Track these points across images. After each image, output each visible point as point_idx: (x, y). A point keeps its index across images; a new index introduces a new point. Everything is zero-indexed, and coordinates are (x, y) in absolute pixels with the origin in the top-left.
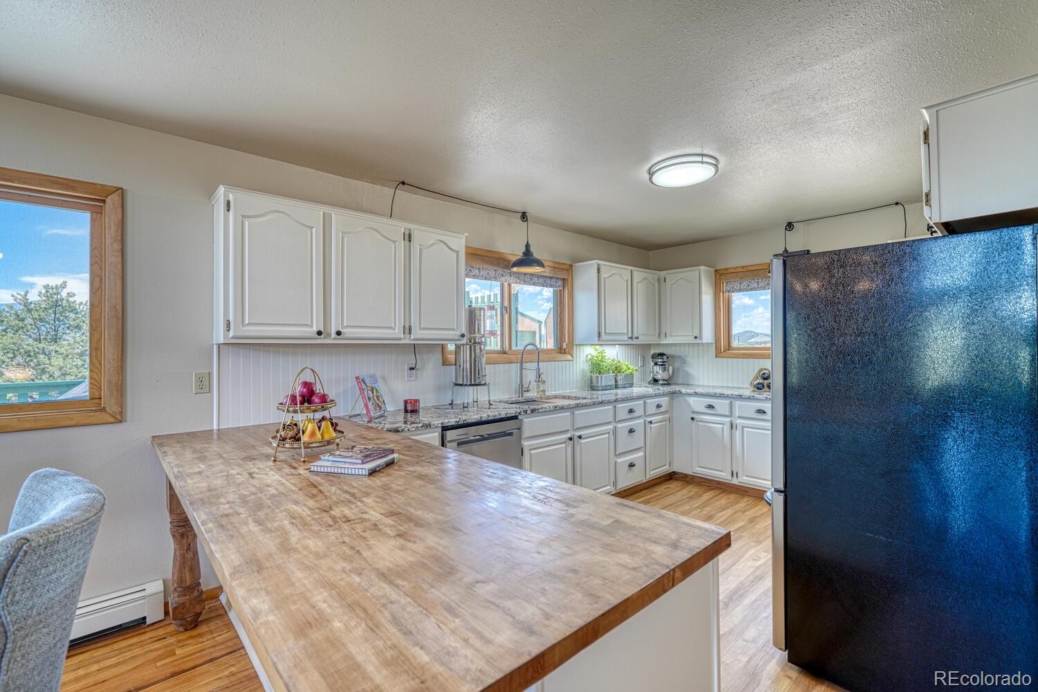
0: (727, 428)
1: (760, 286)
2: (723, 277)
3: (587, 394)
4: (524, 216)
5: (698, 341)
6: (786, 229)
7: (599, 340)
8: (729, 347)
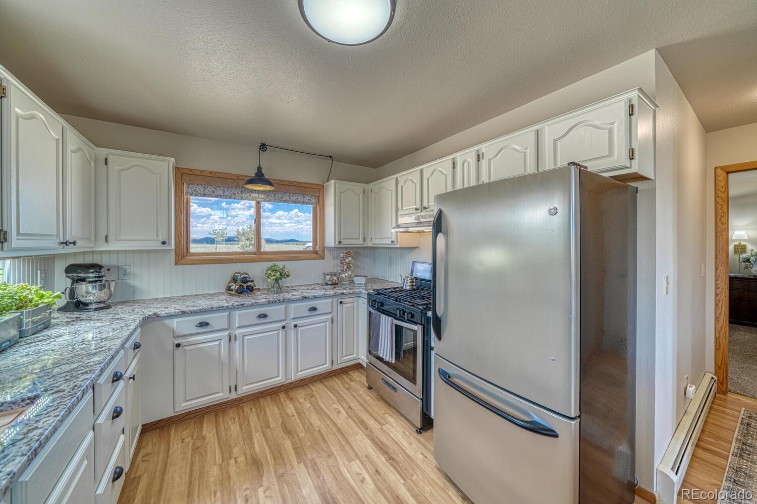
0: (224, 344)
1: (225, 194)
6: (260, 148)
8: (187, 253)
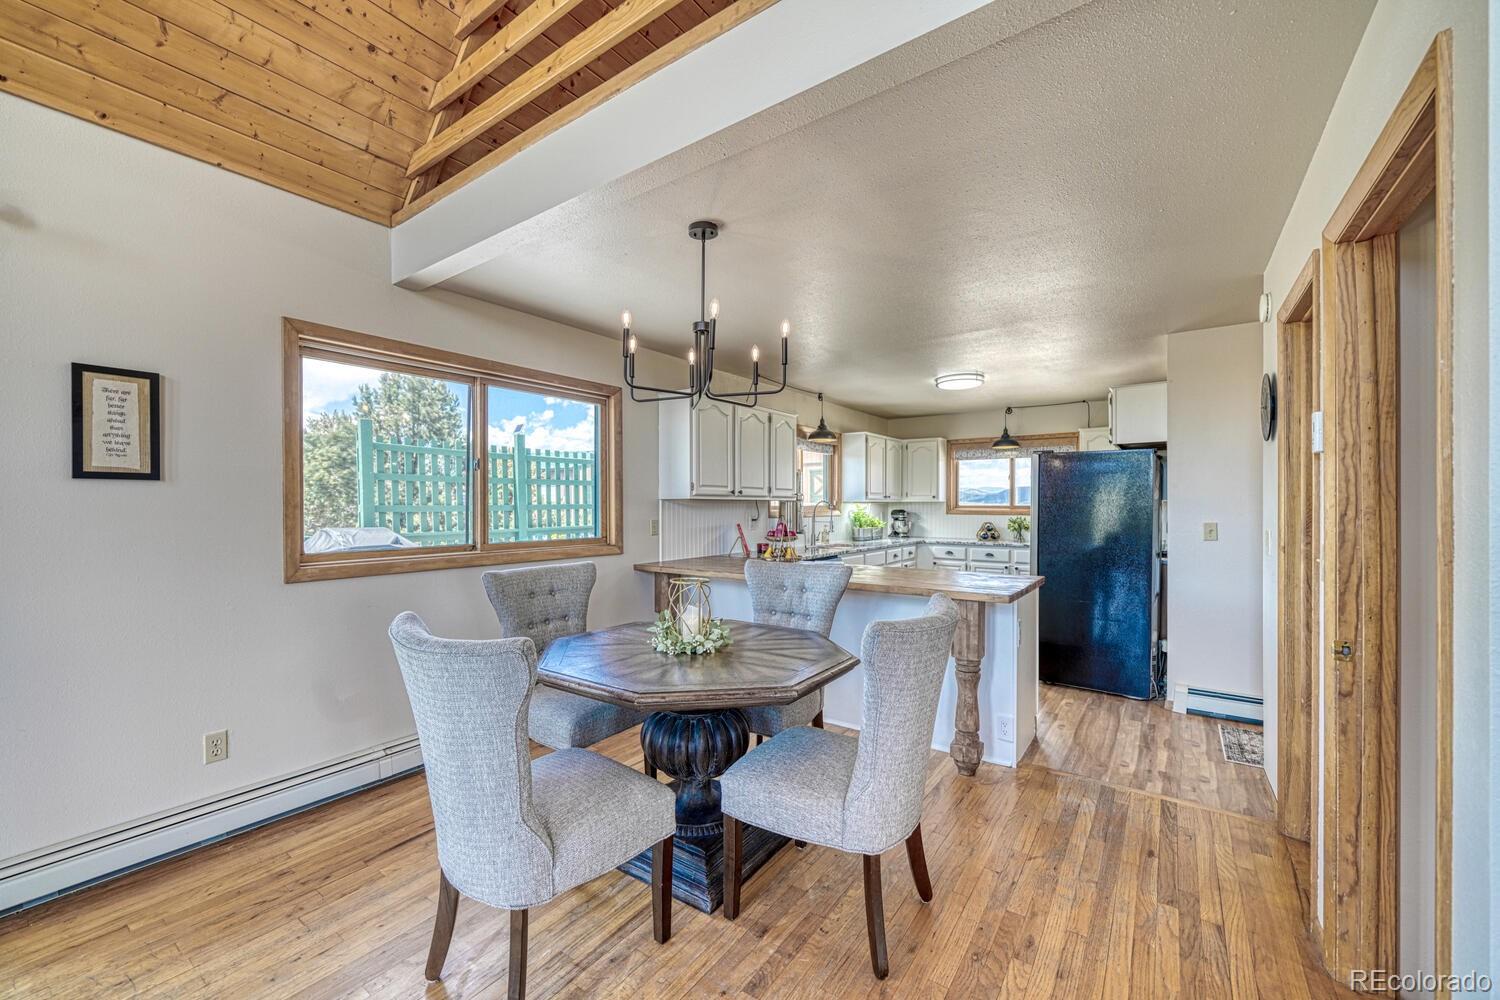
2: (953, 447)
3: (850, 543)
4: (820, 397)
5: (935, 500)
6: (1006, 413)
7: (866, 498)
8: (957, 506)
